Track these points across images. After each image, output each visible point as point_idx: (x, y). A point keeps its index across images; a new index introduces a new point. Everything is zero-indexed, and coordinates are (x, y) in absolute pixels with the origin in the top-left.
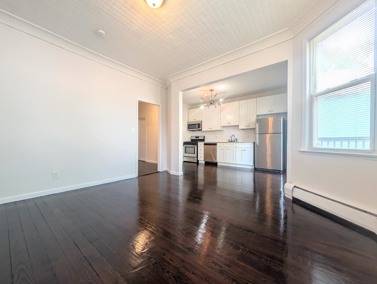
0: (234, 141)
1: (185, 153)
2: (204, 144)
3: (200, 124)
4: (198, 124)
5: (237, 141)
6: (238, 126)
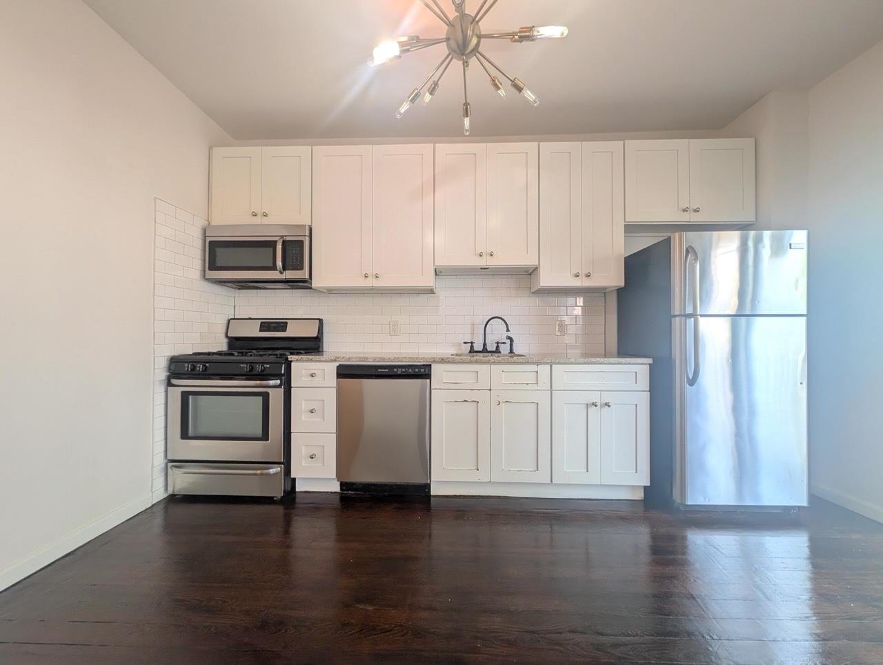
0: (497, 351)
1: (185, 435)
2: (339, 367)
3: (302, 242)
4: (284, 242)
5: (511, 351)
6: (530, 273)
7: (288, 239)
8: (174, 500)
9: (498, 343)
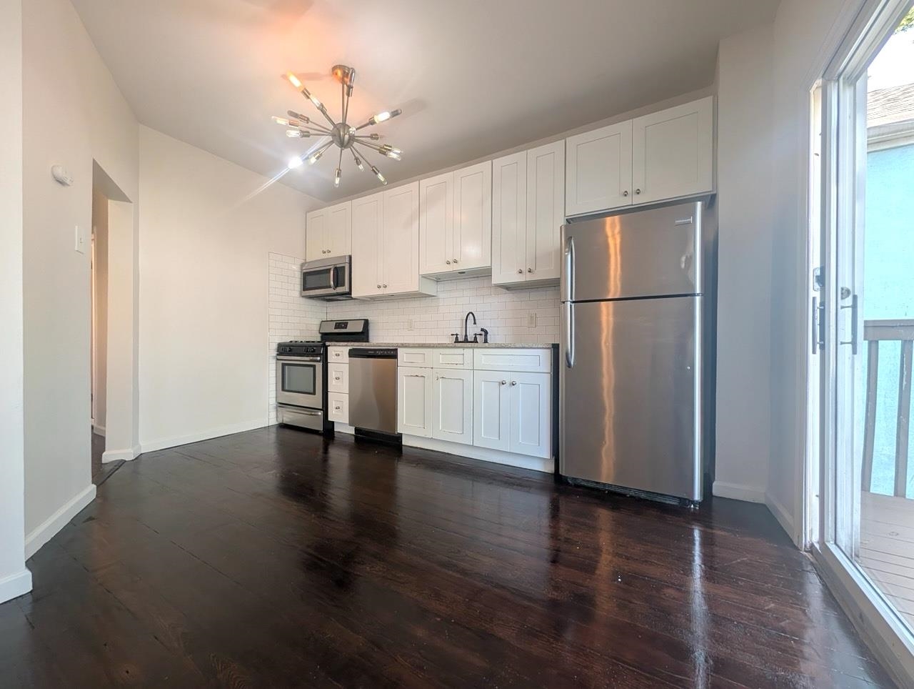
0: (474, 341)
1: (283, 389)
2: (350, 350)
3: (344, 268)
4: (336, 269)
5: (485, 342)
7: (338, 266)
8: (283, 426)
9: (476, 334)
